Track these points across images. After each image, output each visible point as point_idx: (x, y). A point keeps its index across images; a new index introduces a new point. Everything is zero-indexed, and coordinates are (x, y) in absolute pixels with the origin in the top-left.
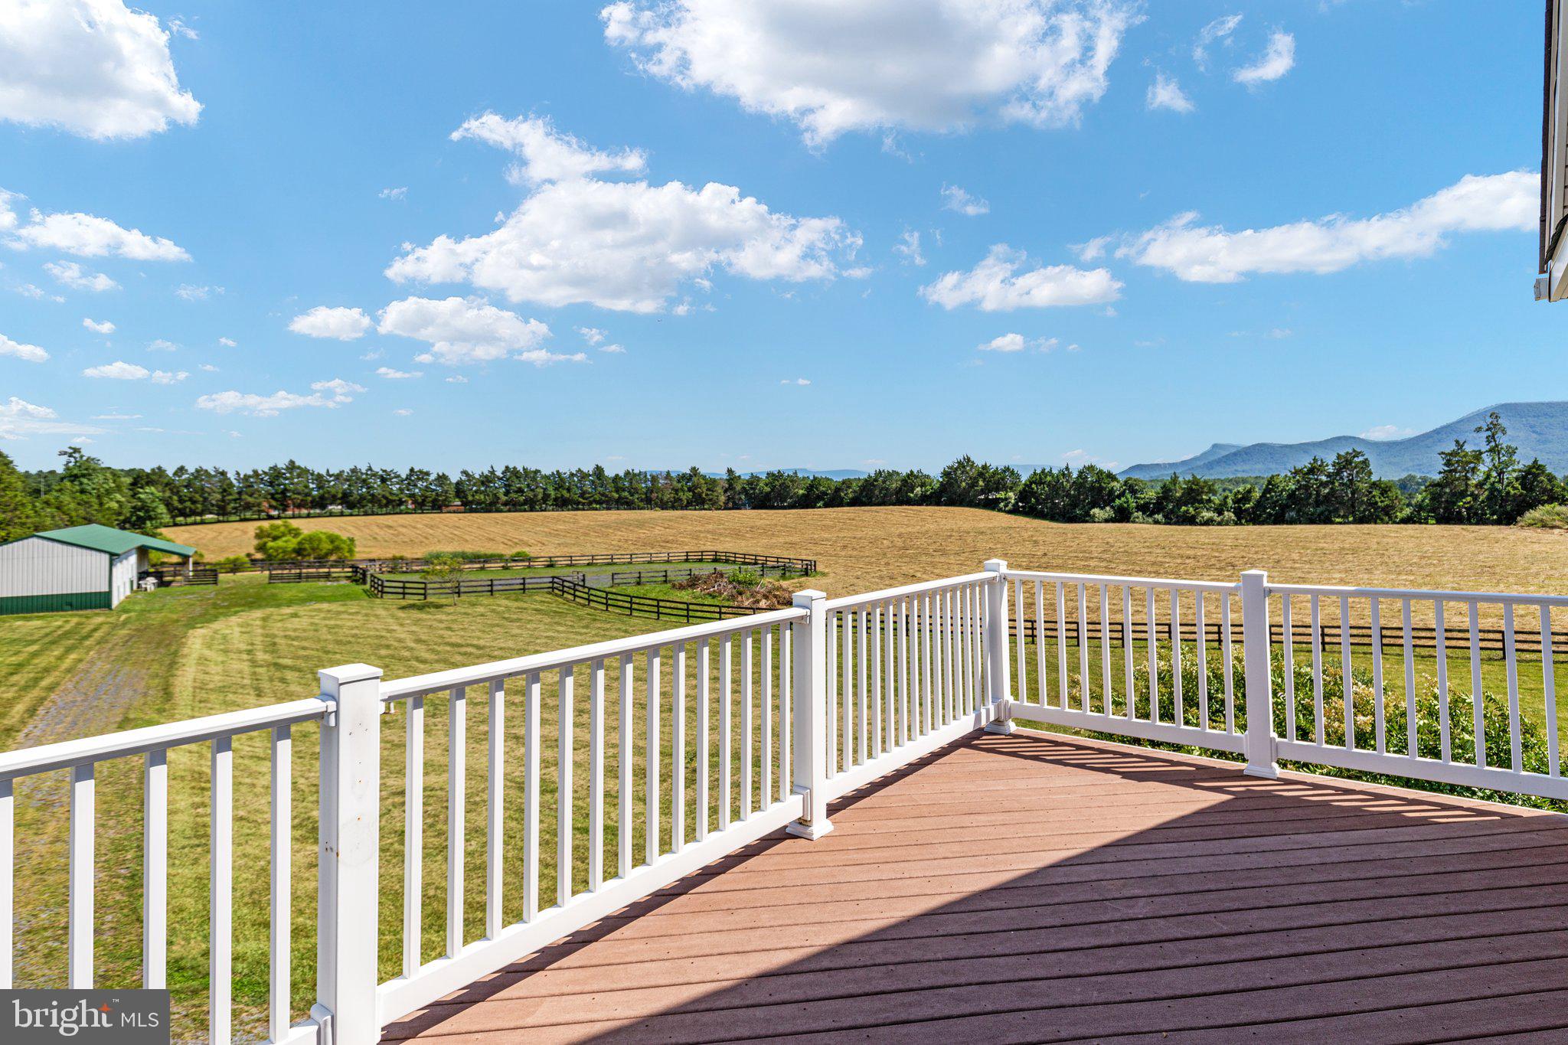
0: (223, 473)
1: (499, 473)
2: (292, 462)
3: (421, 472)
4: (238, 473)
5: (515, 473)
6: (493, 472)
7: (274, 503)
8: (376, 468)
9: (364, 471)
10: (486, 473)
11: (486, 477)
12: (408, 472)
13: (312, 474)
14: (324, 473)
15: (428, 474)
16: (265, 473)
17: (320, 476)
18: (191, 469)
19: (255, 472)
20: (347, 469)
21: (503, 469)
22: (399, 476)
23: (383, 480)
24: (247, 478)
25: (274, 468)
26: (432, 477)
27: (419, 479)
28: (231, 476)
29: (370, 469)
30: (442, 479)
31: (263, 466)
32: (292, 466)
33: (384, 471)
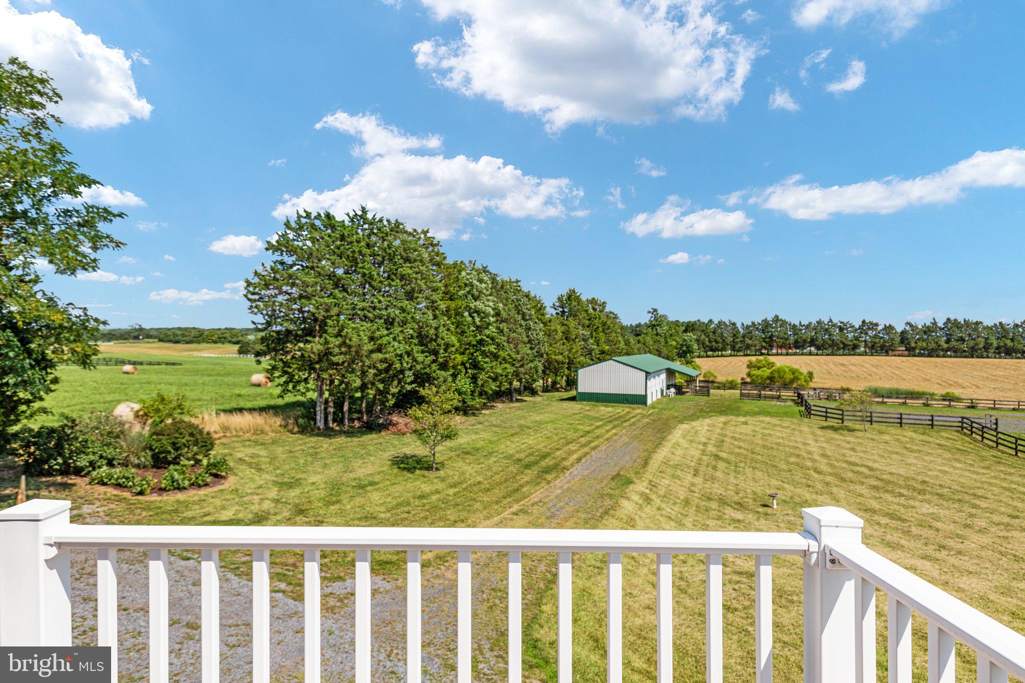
0: (734, 324)
1: (940, 324)
2: (777, 317)
3: (871, 323)
4: (743, 324)
5: (956, 323)
6: (935, 323)
7: (764, 344)
8: (835, 321)
9: (826, 322)
10: (928, 324)
11: (928, 327)
12: (861, 323)
13: (790, 325)
14: (797, 324)
15: (877, 325)
16: (759, 324)
17: (795, 326)
18: (716, 322)
19: (753, 323)
20: (814, 322)
21: (945, 320)
22: (853, 326)
23: (841, 329)
24: (748, 327)
25: (765, 321)
26: (880, 328)
27: (869, 329)
28: (739, 325)
29: (831, 321)
30: (889, 329)
31: (758, 320)
32: (776, 319)
33: (841, 323)
